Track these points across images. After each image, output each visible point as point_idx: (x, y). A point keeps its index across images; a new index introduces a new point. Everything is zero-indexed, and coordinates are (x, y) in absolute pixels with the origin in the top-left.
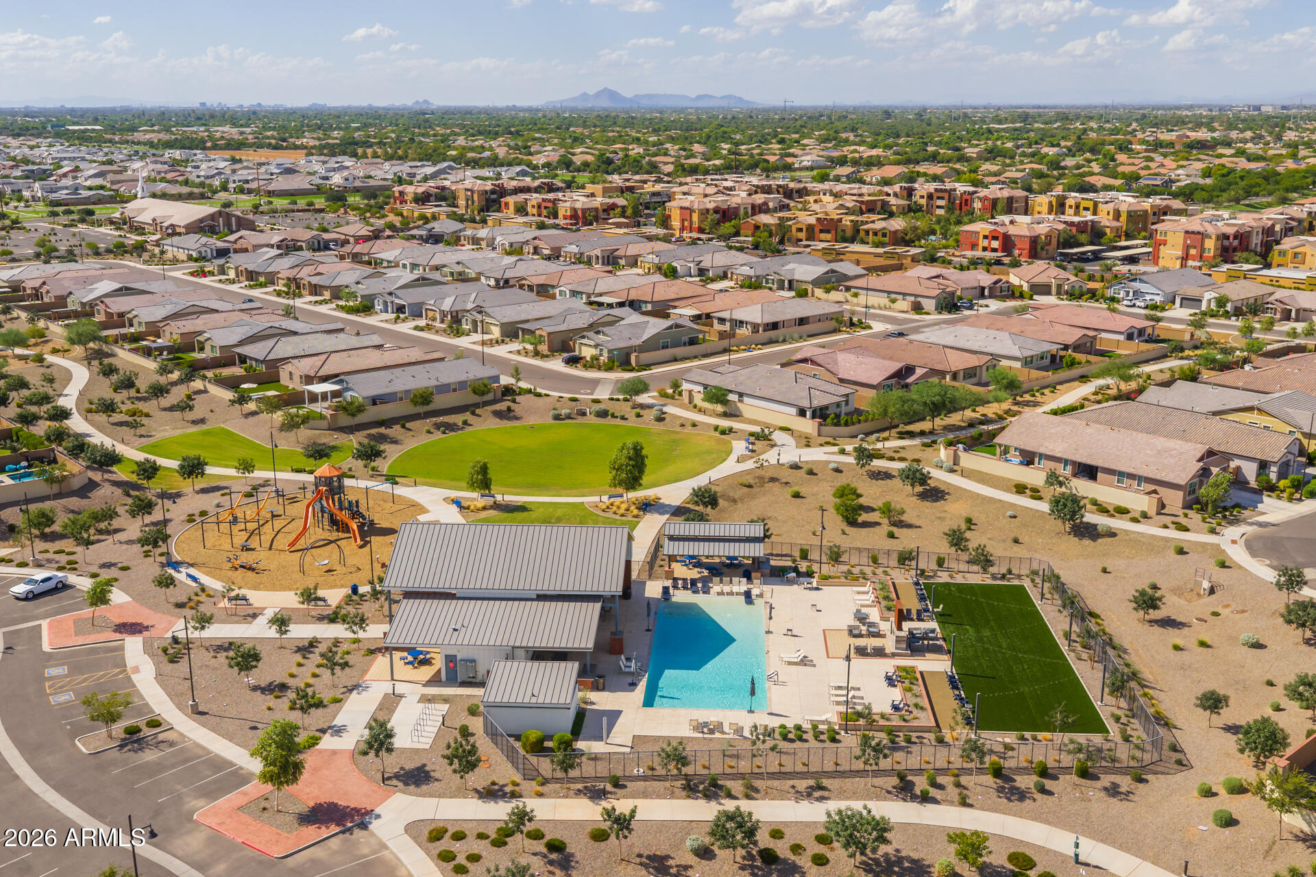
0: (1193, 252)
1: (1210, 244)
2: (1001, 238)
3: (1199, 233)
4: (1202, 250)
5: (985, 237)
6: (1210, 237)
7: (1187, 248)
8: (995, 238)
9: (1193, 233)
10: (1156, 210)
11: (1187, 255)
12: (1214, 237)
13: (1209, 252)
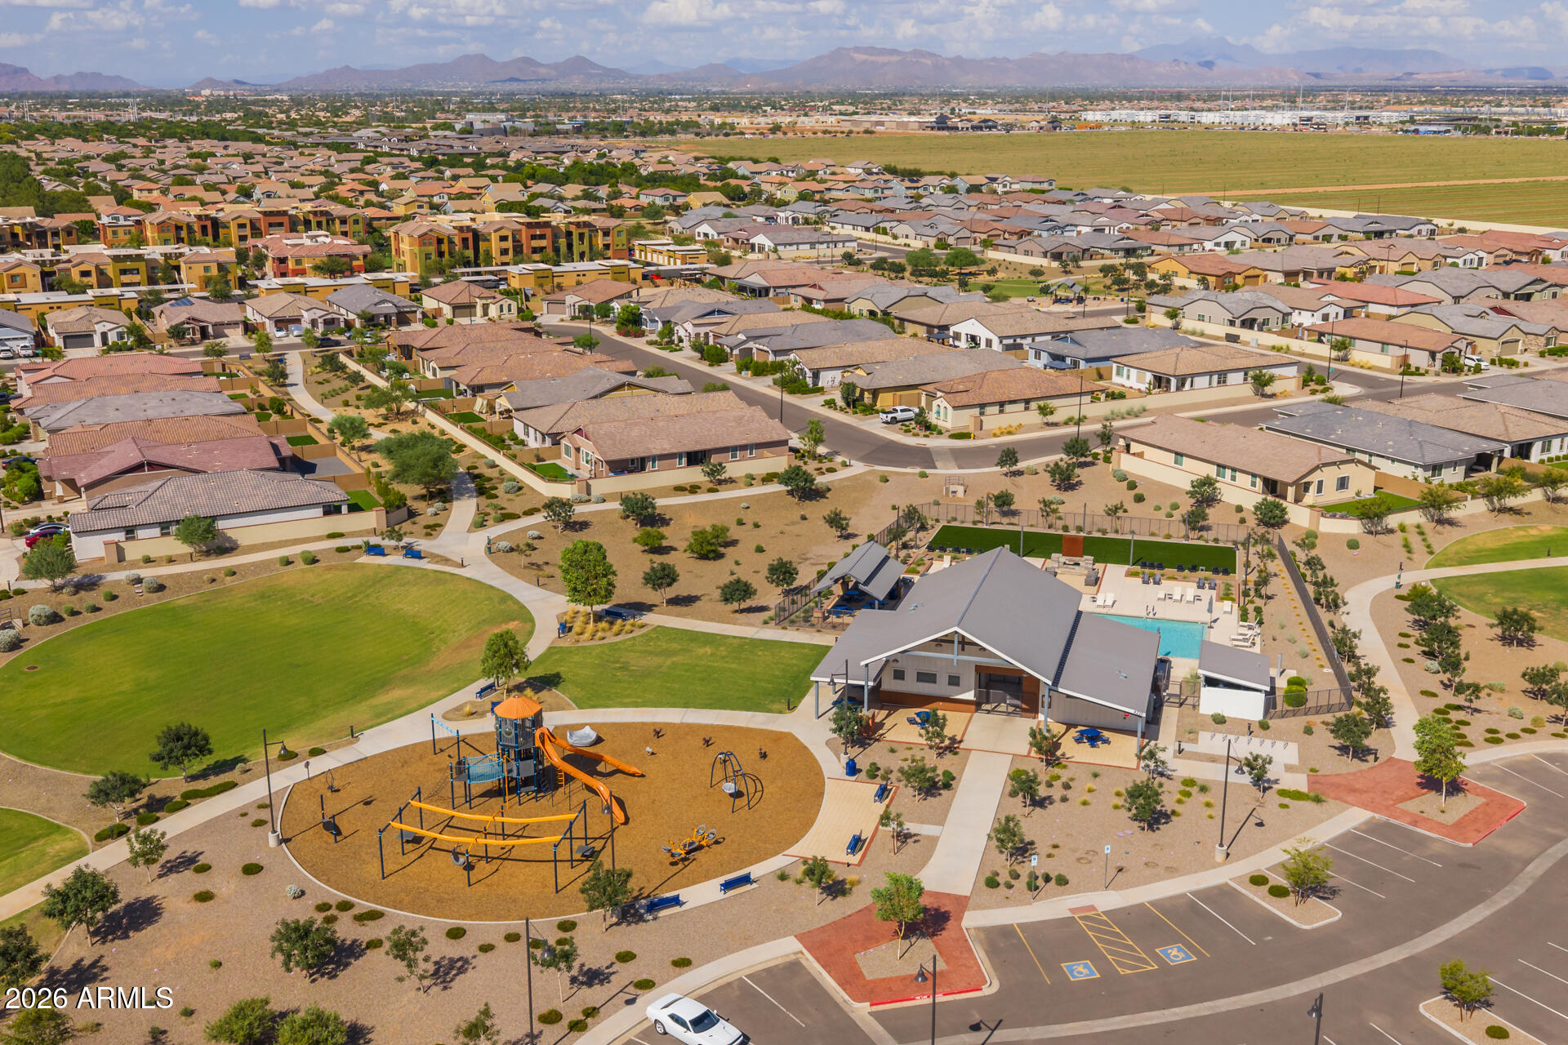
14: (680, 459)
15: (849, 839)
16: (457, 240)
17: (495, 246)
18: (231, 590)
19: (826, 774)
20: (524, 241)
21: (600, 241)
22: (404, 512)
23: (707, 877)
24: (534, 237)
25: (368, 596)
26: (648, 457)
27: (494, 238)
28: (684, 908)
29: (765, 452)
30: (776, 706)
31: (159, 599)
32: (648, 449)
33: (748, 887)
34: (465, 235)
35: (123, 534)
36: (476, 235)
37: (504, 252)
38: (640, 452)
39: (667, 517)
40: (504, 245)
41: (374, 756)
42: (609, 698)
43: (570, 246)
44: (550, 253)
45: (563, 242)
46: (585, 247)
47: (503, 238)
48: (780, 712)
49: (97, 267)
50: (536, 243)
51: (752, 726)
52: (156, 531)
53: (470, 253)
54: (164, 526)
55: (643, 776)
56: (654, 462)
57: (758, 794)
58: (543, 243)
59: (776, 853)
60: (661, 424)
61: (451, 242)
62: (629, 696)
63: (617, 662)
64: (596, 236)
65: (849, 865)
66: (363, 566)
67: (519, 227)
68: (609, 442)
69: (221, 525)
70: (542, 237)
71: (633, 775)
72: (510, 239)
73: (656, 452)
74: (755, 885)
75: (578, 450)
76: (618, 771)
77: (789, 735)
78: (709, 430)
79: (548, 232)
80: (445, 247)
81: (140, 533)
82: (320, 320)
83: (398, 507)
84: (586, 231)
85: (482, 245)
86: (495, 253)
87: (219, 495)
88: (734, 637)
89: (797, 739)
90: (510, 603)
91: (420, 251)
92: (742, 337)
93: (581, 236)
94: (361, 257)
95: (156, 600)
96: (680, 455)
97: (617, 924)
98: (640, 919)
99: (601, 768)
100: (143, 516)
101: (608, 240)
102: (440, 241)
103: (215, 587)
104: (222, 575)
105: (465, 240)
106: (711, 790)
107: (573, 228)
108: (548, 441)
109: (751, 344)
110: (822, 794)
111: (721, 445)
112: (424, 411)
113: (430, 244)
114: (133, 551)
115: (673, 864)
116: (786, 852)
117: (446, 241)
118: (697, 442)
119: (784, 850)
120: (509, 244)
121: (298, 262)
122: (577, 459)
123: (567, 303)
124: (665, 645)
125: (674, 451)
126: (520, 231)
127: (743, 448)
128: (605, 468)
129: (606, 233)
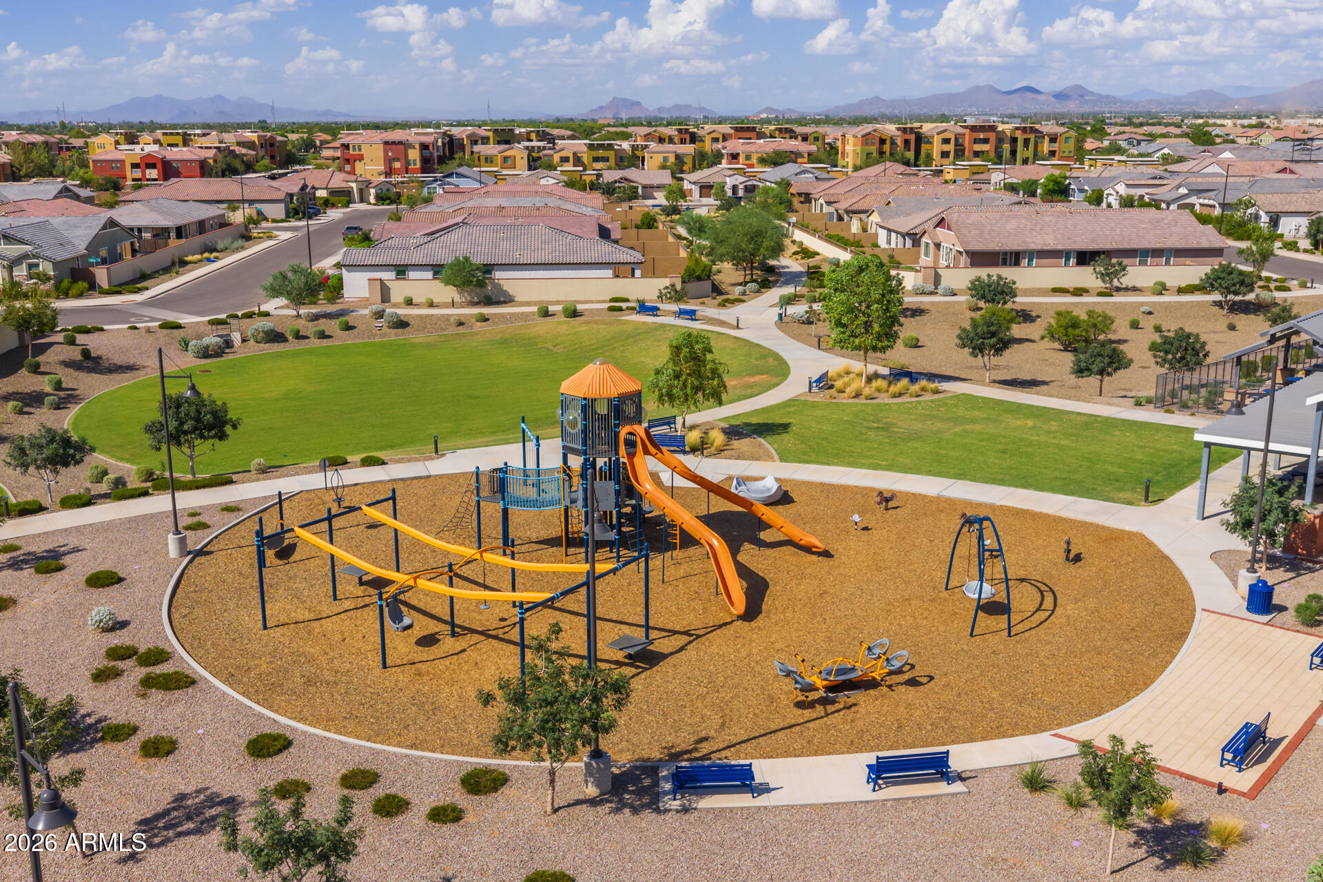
0: (397, 165)
1: (414, 155)
2: (159, 165)
3: (400, 143)
4: (407, 163)
5: (135, 166)
6: (414, 148)
7: (389, 161)
8: (153, 166)
9: (394, 143)
10: (263, 142)
11: (390, 169)
12: (417, 146)
13: (415, 164)
14: (1067, 259)
15: (1230, 730)
16: (899, 142)
17: (937, 148)
18: (476, 334)
19: (1199, 604)
20: (966, 145)
21: (1046, 147)
22: (707, 285)
23: (854, 747)
24: (976, 141)
25: (614, 348)
26: (1025, 252)
27: (937, 141)
28: (763, 800)
29: (1188, 261)
30: (1126, 495)
31: (396, 335)
32: (1025, 242)
33: (942, 788)
34: (908, 137)
35: (394, 273)
36: (920, 139)
37: (945, 155)
38: (1014, 245)
39: (1034, 314)
40: (946, 148)
41: (442, 476)
42: (836, 455)
43: (1013, 153)
44: (992, 155)
45: (1007, 147)
46: (1030, 153)
47: (946, 141)
48: (1130, 503)
49: (575, 154)
50: (977, 147)
51: (1065, 514)
52: (429, 275)
53: (910, 155)
54: (437, 269)
55: (826, 554)
56: (1030, 260)
57: (1042, 615)
58: (986, 147)
59: (1039, 728)
60: (1047, 219)
61: (893, 143)
62: (872, 457)
63: (878, 421)
64: (1042, 143)
65: (1222, 790)
66: (626, 322)
67: (962, 131)
68: (975, 232)
69: (498, 274)
70: (986, 141)
71: (808, 549)
72: (952, 142)
73: (1033, 247)
74: (958, 787)
75: (938, 246)
76: (790, 543)
77: (1140, 537)
78: (1112, 229)
79: (992, 136)
80: (887, 148)
81: (412, 275)
82: (741, 186)
83: (699, 279)
84: (1032, 137)
85: (924, 147)
86: (936, 154)
87: (505, 245)
88: (1079, 414)
89: (1151, 544)
90: (770, 360)
91: (862, 151)
92: (1183, 191)
93: (1026, 142)
94: (806, 155)
95: (394, 335)
96: (1066, 254)
97: (593, 802)
98: (653, 802)
99: (764, 535)
100: (418, 257)
101: (1055, 147)
102: (882, 142)
103: (461, 330)
104: (474, 320)
105: (907, 142)
106: (945, 594)
107: (1018, 134)
108: (909, 243)
109: (1193, 200)
110: (1182, 636)
111: (1126, 246)
112: (793, 231)
113: (873, 144)
114: (399, 291)
115: (800, 705)
116: (1063, 731)
117: (888, 142)
118: (1093, 241)
119: (1060, 725)
120: (950, 148)
121: (748, 157)
122: (936, 257)
123: (992, 182)
124: (961, 412)
125: (1060, 247)
126: (964, 135)
127: (1157, 253)
128: (964, 260)
129: (1053, 139)
